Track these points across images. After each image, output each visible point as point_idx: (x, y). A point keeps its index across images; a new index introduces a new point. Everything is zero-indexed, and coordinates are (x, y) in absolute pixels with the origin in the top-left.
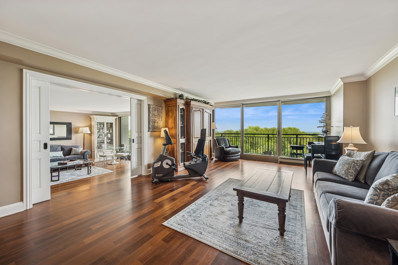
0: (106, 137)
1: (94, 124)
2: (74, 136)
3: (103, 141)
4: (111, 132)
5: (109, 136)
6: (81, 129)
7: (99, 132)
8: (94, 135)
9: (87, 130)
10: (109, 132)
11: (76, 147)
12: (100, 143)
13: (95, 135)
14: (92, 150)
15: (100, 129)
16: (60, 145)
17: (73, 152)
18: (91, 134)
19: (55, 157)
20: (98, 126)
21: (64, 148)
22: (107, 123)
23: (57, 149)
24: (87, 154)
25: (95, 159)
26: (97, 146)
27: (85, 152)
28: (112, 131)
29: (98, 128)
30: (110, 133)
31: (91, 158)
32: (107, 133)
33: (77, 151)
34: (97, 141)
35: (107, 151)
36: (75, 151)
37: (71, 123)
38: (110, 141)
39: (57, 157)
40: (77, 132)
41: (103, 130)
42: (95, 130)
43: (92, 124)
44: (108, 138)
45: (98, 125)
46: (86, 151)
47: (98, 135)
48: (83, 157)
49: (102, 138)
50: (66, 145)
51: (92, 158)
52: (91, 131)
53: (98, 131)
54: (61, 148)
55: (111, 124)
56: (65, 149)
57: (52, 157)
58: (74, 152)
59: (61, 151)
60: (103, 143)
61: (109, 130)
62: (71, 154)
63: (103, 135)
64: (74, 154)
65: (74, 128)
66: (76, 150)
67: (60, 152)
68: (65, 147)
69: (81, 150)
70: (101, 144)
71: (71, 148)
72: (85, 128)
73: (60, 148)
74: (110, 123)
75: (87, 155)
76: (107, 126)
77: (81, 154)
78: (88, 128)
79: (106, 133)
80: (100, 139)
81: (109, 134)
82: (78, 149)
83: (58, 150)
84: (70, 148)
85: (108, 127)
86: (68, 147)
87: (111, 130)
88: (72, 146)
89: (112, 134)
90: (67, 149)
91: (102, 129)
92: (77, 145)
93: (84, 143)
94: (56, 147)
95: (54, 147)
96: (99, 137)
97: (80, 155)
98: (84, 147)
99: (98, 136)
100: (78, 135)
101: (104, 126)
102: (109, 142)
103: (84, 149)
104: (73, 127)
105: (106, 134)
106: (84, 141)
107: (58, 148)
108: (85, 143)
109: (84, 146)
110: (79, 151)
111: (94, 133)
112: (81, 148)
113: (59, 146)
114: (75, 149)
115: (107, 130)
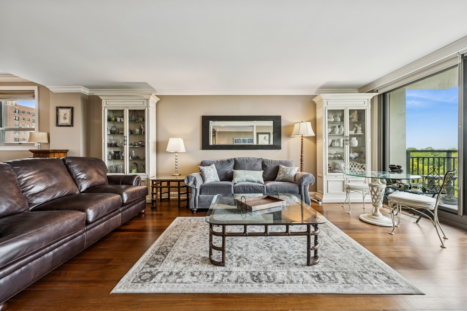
0: (348, 146)
1: (322, 115)
2: (285, 142)
3: (343, 154)
4: (359, 132)
5: (355, 143)
6: (296, 126)
7: (332, 133)
8: (322, 140)
9: (308, 129)
10: (354, 134)
11: (287, 164)
12: (334, 158)
13: (324, 140)
14: (318, 174)
15: (335, 127)
16: (260, 159)
17: (280, 176)
18: (314, 139)
19: (249, 181)
20: (330, 120)
21: (266, 164)
22: (351, 112)
23: (255, 165)
24: (306, 183)
25: (323, 194)
26: (329, 165)
27: (302, 177)
28: (363, 130)
29: (331, 125)
30: (358, 137)
31: (316, 191)
32: (351, 136)
33: (288, 173)
34: (329, 154)
35: (350, 179)
36: (284, 173)
37: (280, 117)
38: (356, 155)
39: (253, 182)
40: (289, 135)
41: (341, 130)
42: (325, 129)
43: (318, 116)
44: (353, 149)
45: (331, 118)
46: (305, 176)
47: (330, 141)
48: (297, 189)
49: (339, 147)
50: (270, 159)
51: (318, 190)
52: (315, 131)
53: (330, 130)
54: (262, 164)
55: (361, 113)
56: (268, 166)
57: (245, 180)
58: (282, 174)
59: (262, 170)
60: (341, 158)
61: (355, 129)
62: (277, 179)
63: (342, 140)
64: (281, 179)
65: (285, 127)
66: (287, 170)
67: (258, 172)
68: (269, 163)
69: (294, 171)
70: (337, 161)
71: (278, 165)
72: (303, 125)
73: (260, 164)
74: (358, 110)
75: (307, 186)
76: (350, 119)
77: (294, 180)
78: (309, 124)
79: (348, 135)
80: (334, 151)
81: (355, 138)
82: (289, 168)
83: (257, 167)
84: (275, 165)
85: (353, 120)
86: (273, 164)
87: (360, 128)
88: (281, 162)
89: (362, 138)
90: (271, 167)
91: (339, 127)
92: (290, 160)
93: (302, 156)
94: (254, 163)
95: (251, 161)
96: (331, 146)
97: (293, 182)
98: (301, 165)
99: (330, 143)
100: (291, 140)
101: (342, 120)
102: (356, 158)
103: (301, 170)
104: (283, 124)
105: (348, 138)
106: (302, 153)
107: (258, 163)
108: (303, 158)
109: (301, 163)
110: (291, 173)
111: (321, 136)
112: (296, 166)
113: (258, 159)
114: (283, 169)
115: (351, 130)
